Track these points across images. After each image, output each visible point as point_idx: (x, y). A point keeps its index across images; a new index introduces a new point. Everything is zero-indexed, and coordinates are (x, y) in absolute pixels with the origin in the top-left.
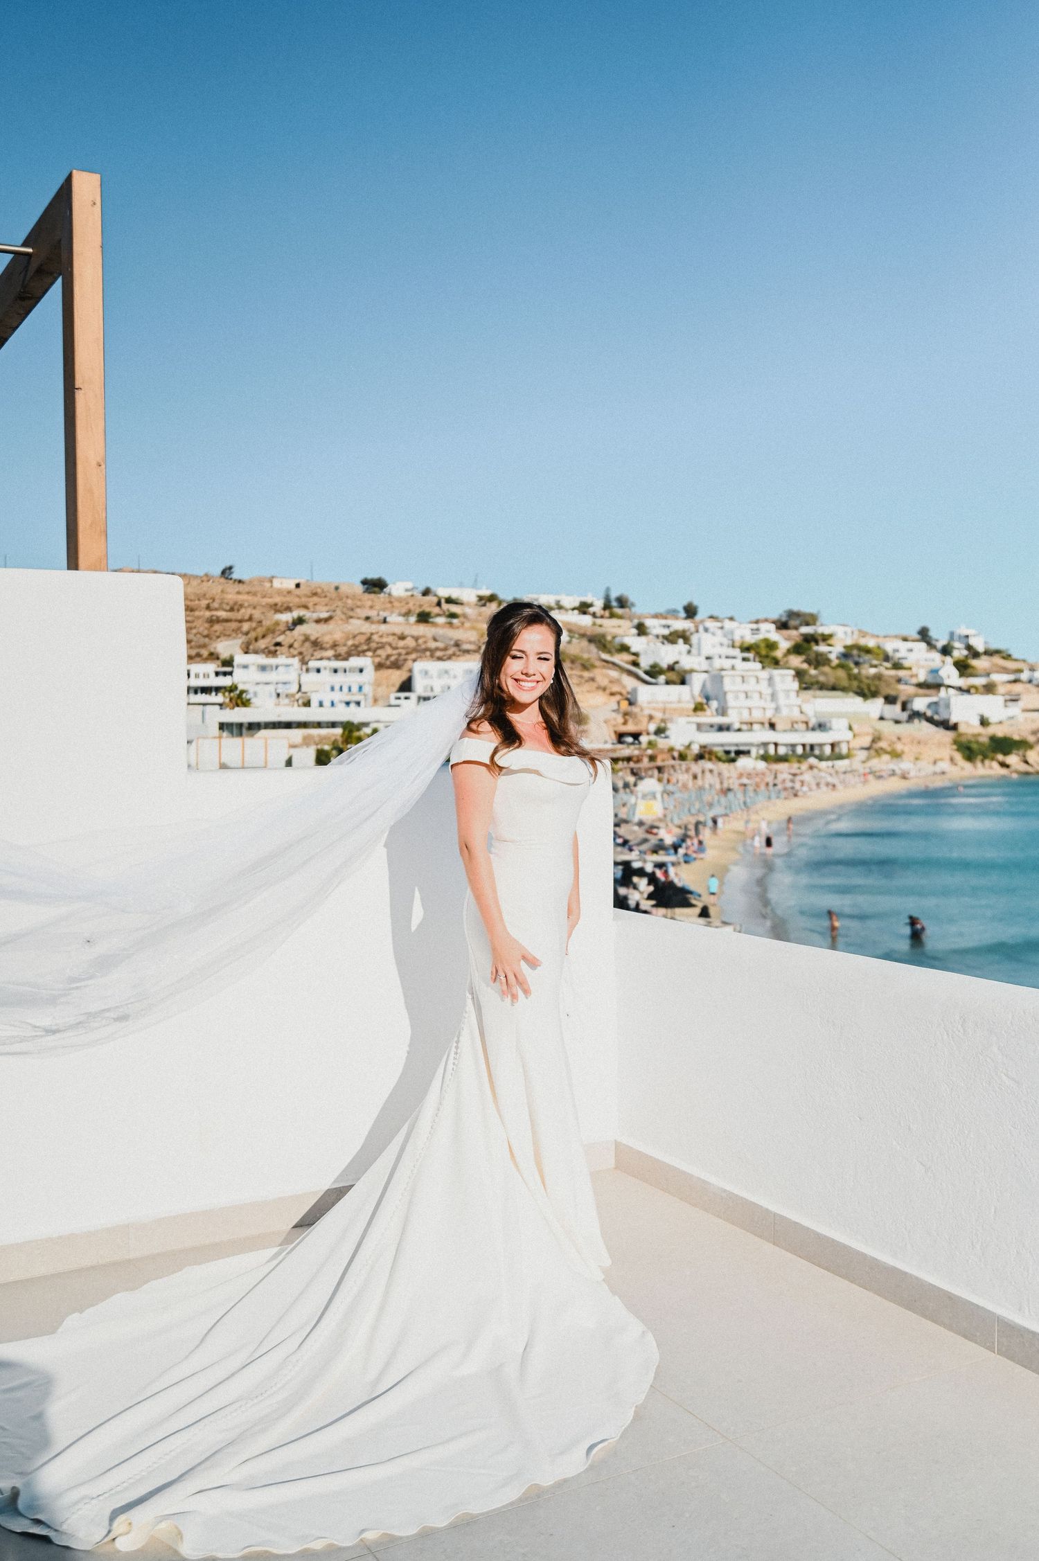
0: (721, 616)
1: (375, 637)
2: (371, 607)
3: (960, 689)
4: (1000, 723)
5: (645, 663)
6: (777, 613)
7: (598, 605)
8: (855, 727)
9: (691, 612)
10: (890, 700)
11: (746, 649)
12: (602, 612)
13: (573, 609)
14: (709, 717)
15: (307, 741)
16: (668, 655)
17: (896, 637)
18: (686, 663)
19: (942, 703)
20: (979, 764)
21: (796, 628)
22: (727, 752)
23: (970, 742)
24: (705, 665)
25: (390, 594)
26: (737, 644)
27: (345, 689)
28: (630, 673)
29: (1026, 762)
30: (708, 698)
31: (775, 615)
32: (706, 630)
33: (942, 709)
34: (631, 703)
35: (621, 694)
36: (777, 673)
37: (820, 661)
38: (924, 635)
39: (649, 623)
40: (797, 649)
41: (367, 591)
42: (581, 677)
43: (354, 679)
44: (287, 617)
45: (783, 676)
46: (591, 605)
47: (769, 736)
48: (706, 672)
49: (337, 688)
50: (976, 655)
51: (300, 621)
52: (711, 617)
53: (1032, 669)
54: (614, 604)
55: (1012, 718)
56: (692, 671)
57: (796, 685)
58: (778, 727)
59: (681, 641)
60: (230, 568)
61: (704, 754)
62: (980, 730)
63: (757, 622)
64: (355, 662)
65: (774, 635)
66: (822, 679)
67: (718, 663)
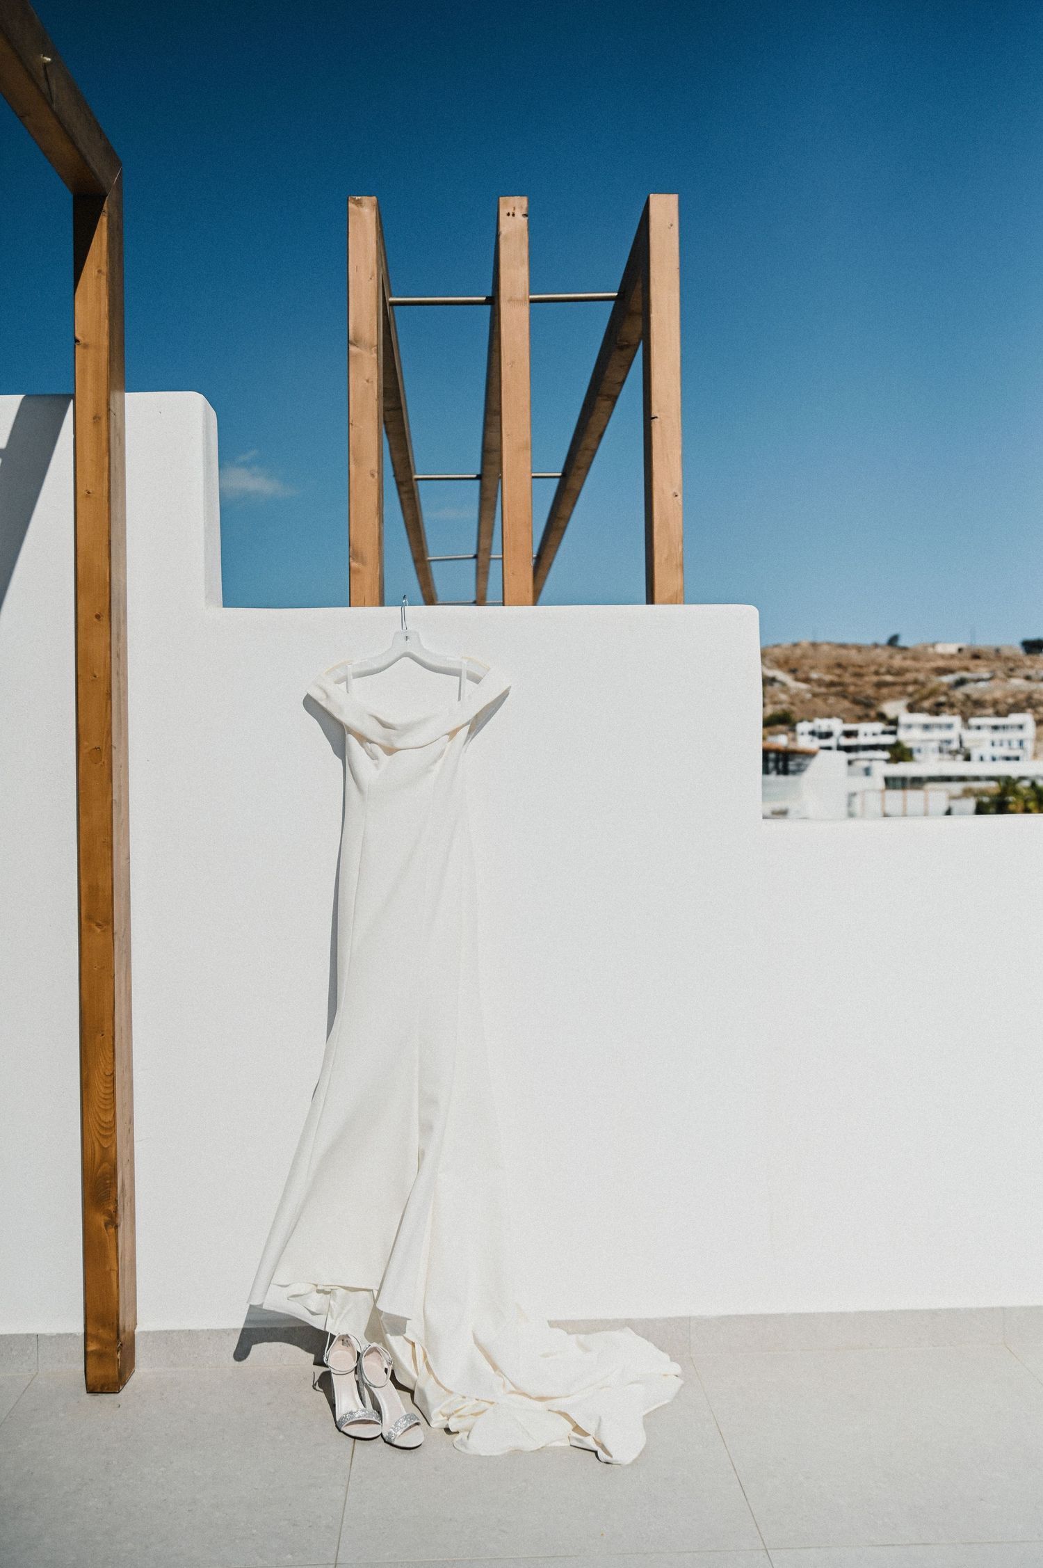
2: (1032, 667)
15: (967, 793)
27: (1005, 745)
41: (1027, 652)
43: (1015, 735)
44: (948, 679)
49: (997, 744)
51: (961, 682)
60: (897, 637)
64: (1015, 719)
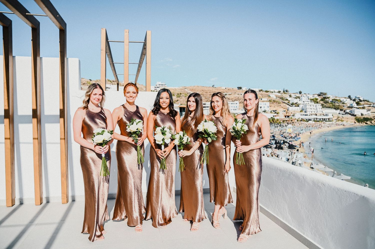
0: (307, 93)
1: (239, 98)
2: (239, 92)
3: (357, 108)
4: (366, 115)
5: (291, 102)
6: (318, 93)
7: (282, 91)
8: (333, 115)
9: (300, 93)
10: (341, 110)
12: (283, 93)
13: (277, 92)
14: (303, 113)
16: (295, 101)
17: (343, 97)
18: (299, 102)
19: (353, 111)
20: (361, 123)
21: (322, 96)
22: (307, 120)
23: (359, 119)
24: (303, 103)
25: (242, 90)
26: (310, 99)
27: (234, 107)
28: (288, 104)
29: (371, 123)
30: (303, 109)
31: (318, 94)
32: (303, 96)
33: (353, 112)
34: (288, 110)
35: (286, 108)
36: (317, 104)
37: (326, 102)
38: (349, 97)
39: (292, 95)
40: (322, 100)
41: (238, 89)
42: (278, 105)
43: (235, 105)
45: (319, 105)
46: (281, 91)
47: (316, 117)
48: (303, 104)
49: (232, 107)
50: (361, 101)
52: (305, 94)
53: (374, 104)
54: (285, 91)
55: (369, 114)
56: (300, 104)
57: (321, 107)
58: (317, 115)
59: (298, 98)
60: (214, 85)
61: (302, 120)
62: (361, 116)
63: (314, 95)
64: (236, 102)
65: (317, 97)
66: (327, 106)
67: (305, 103)
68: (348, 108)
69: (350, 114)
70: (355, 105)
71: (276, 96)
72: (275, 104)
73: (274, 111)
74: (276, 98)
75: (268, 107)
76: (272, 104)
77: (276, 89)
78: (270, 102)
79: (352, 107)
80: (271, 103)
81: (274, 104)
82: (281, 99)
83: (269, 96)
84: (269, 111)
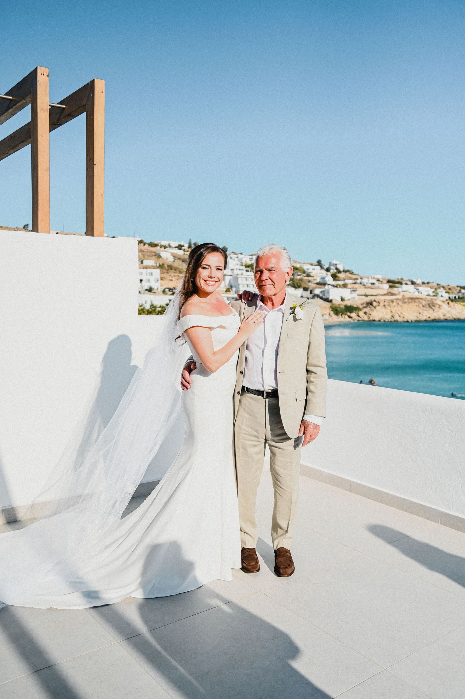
0: (237, 252)
3: (333, 286)
4: (349, 300)
7: (186, 246)
10: (305, 289)
11: (247, 266)
12: (188, 249)
13: (176, 247)
14: (232, 294)
17: (308, 263)
19: (326, 292)
20: (340, 316)
23: (337, 307)
24: (230, 273)
26: (244, 264)
29: (359, 316)
30: (231, 287)
32: (231, 258)
33: (326, 294)
38: (319, 263)
42: (179, 276)
46: (183, 246)
48: (231, 275)
50: (339, 272)
52: (233, 253)
53: (361, 279)
55: (354, 298)
60: (28, 225)
62: (341, 302)
63: (252, 255)
67: (236, 272)
68: (318, 286)
69: (321, 298)
70: (329, 279)
71: (174, 256)
72: (173, 275)
73: (170, 289)
74: (174, 261)
75: (158, 280)
76: (165, 274)
77: (174, 241)
78: (161, 270)
79: (324, 284)
80: (164, 271)
81: (170, 274)
82: (184, 263)
83: (159, 256)
84: (159, 289)
